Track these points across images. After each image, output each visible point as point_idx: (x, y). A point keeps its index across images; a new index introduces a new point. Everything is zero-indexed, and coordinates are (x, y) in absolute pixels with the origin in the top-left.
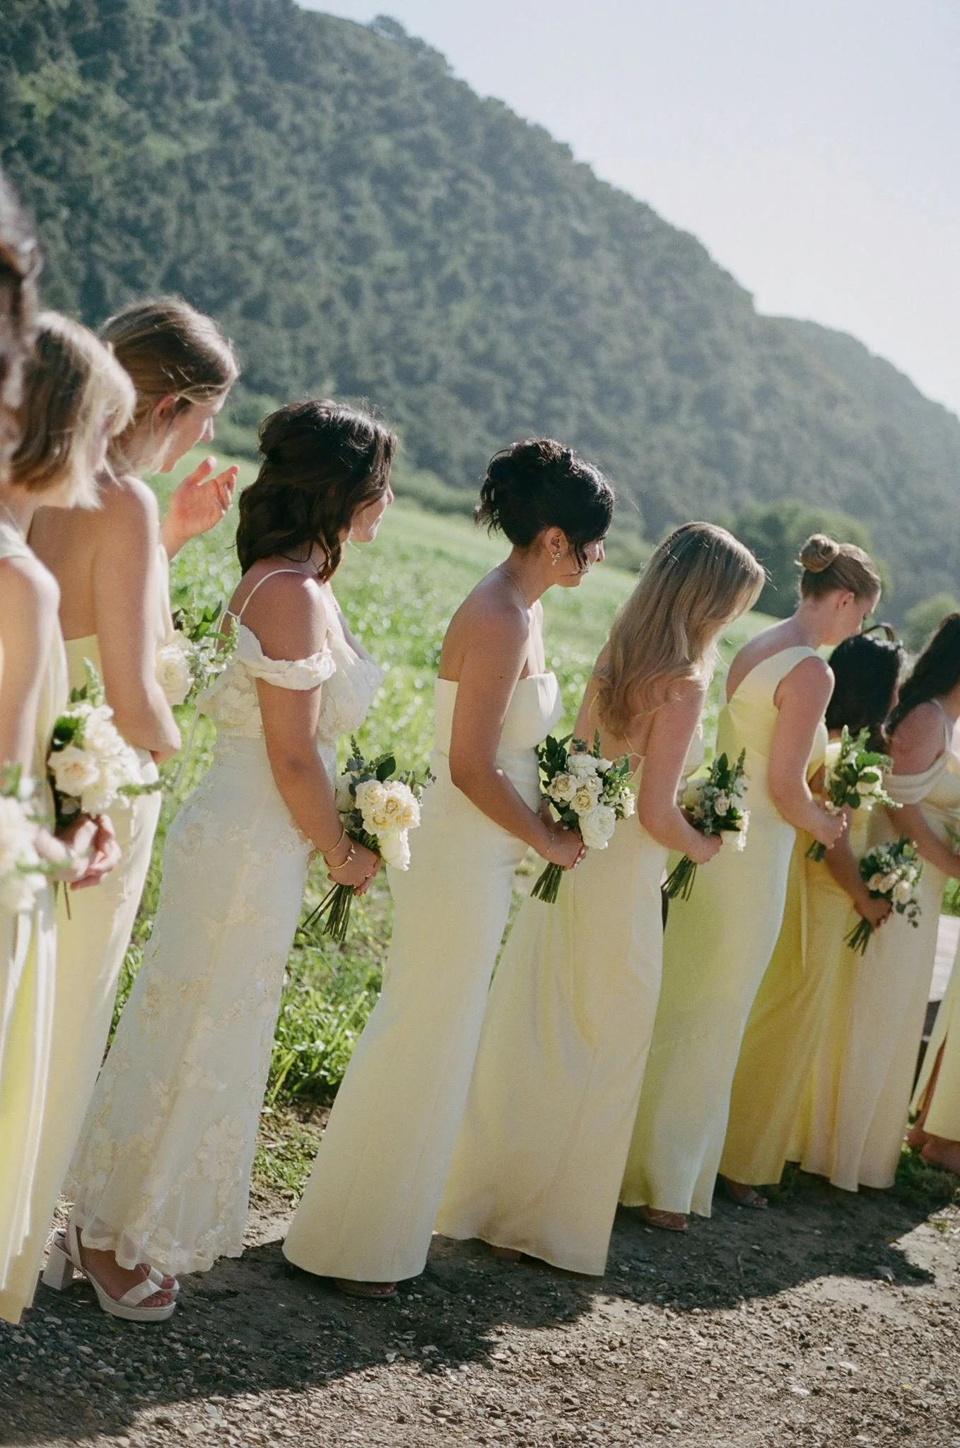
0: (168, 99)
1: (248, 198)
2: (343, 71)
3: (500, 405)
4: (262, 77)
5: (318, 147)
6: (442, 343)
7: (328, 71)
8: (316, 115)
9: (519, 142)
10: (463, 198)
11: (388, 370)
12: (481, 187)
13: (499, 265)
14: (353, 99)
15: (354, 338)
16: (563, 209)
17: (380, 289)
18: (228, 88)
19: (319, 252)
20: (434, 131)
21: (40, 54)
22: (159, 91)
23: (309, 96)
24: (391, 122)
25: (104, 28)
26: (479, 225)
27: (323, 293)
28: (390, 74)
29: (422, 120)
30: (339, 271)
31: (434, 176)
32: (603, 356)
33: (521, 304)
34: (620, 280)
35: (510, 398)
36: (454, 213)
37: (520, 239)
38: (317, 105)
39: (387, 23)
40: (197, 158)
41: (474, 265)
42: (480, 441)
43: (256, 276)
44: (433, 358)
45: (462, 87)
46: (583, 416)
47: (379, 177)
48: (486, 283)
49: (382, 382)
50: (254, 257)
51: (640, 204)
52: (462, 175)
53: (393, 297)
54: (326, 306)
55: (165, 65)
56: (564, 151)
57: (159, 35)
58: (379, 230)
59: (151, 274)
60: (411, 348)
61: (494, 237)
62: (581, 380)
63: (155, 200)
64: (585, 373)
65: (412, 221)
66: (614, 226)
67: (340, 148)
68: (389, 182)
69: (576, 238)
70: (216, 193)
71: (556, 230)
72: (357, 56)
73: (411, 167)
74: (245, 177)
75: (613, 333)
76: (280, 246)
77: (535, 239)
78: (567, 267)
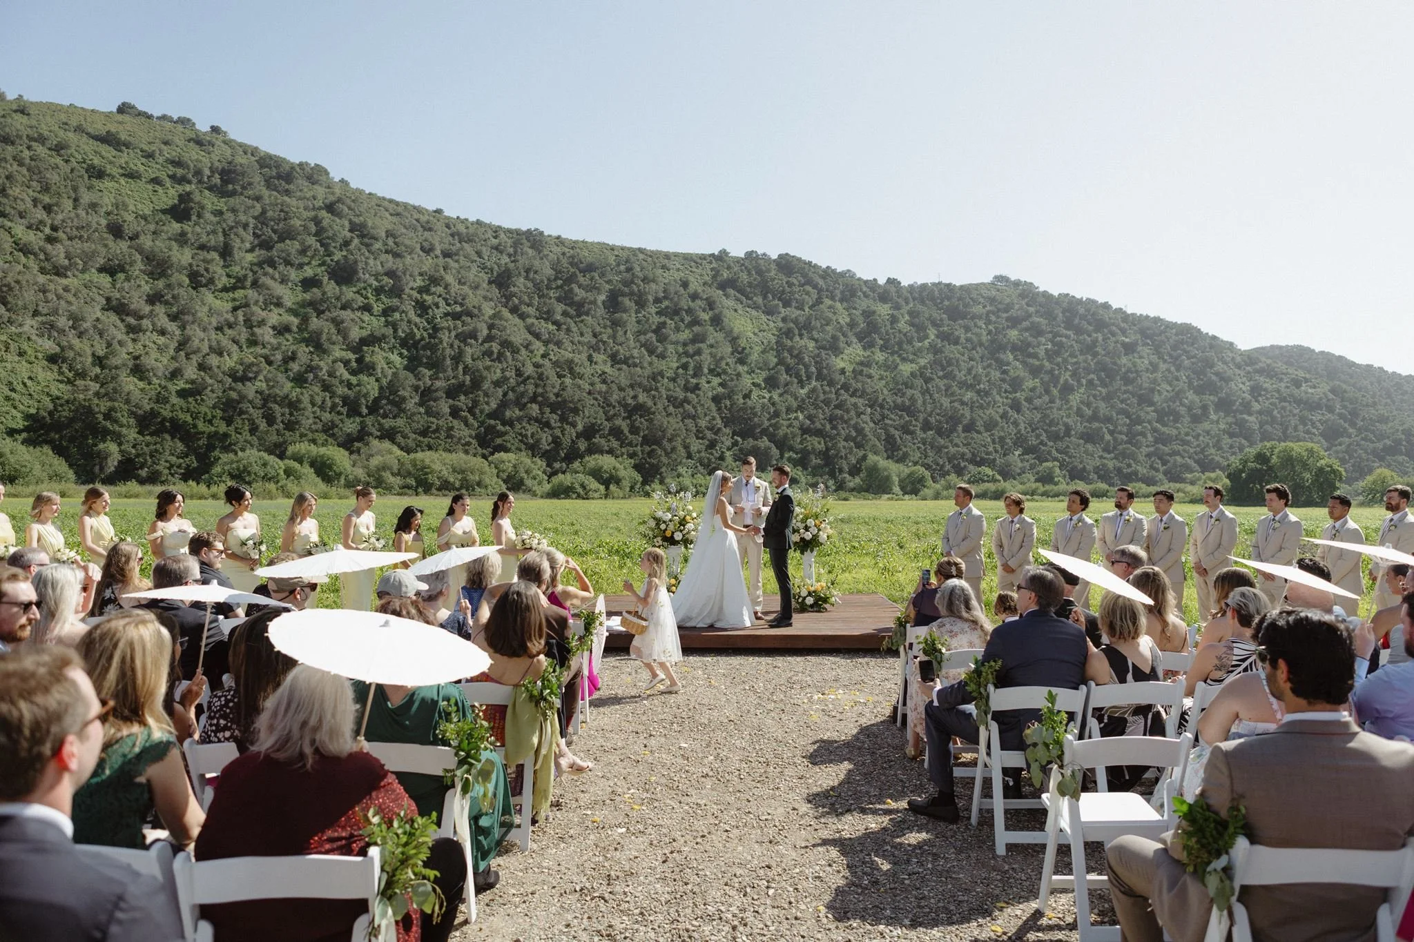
0: (905, 346)
1: (954, 378)
2: (984, 307)
3: (1108, 437)
4: (946, 322)
5: (981, 344)
6: (1068, 416)
7: (978, 309)
8: (976, 330)
9: (1082, 311)
10: (1061, 345)
11: (1044, 437)
12: (1068, 337)
13: (1088, 370)
14: (993, 318)
15: (1022, 426)
16: (1114, 335)
17: (1029, 400)
18: (932, 333)
19: (994, 392)
20: (1037, 319)
21: (842, 345)
22: (900, 344)
23: (971, 323)
24: (1014, 322)
25: (868, 325)
26: (1072, 355)
27: (1001, 411)
28: (1008, 300)
29: (1030, 316)
30: (1007, 398)
31: (1043, 340)
32: (1156, 398)
33: (1104, 385)
34: (1154, 358)
35: (1111, 433)
36: (1057, 353)
37: (1095, 355)
38: (976, 325)
39: (999, 278)
40: (925, 367)
41: (1074, 374)
42: (1101, 457)
43: (966, 412)
44: (1066, 425)
45: (1045, 294)
46: (1155, 430)
47: (1014, 348)
48: (1084, 382)
49: (1042, 443)
50: (963, 403)
52: (1056, 335)
53: (1037, 402)
54: (1004, 416)
55: (900, 332)
56: (1106, 306)
57: (894, 320)
58: (1022, 373)
60: (1052, 423)
61: (1081, 358)
62: (1149, 413)
63: (909, 392)
64: (1149, 409)
65: (1037, 363)
66: (1144, 333)
67: (992, 341)
68: (1021, 349)
69: (1124, 345)
70: (938, 380)
71: (1113, 345)
72: (989, 298)
73: (1030, 339)
74: (950, 369)
75: (1159, 385)
76: (975, 394)
77: (1103, 352)
78: (1124, 360)
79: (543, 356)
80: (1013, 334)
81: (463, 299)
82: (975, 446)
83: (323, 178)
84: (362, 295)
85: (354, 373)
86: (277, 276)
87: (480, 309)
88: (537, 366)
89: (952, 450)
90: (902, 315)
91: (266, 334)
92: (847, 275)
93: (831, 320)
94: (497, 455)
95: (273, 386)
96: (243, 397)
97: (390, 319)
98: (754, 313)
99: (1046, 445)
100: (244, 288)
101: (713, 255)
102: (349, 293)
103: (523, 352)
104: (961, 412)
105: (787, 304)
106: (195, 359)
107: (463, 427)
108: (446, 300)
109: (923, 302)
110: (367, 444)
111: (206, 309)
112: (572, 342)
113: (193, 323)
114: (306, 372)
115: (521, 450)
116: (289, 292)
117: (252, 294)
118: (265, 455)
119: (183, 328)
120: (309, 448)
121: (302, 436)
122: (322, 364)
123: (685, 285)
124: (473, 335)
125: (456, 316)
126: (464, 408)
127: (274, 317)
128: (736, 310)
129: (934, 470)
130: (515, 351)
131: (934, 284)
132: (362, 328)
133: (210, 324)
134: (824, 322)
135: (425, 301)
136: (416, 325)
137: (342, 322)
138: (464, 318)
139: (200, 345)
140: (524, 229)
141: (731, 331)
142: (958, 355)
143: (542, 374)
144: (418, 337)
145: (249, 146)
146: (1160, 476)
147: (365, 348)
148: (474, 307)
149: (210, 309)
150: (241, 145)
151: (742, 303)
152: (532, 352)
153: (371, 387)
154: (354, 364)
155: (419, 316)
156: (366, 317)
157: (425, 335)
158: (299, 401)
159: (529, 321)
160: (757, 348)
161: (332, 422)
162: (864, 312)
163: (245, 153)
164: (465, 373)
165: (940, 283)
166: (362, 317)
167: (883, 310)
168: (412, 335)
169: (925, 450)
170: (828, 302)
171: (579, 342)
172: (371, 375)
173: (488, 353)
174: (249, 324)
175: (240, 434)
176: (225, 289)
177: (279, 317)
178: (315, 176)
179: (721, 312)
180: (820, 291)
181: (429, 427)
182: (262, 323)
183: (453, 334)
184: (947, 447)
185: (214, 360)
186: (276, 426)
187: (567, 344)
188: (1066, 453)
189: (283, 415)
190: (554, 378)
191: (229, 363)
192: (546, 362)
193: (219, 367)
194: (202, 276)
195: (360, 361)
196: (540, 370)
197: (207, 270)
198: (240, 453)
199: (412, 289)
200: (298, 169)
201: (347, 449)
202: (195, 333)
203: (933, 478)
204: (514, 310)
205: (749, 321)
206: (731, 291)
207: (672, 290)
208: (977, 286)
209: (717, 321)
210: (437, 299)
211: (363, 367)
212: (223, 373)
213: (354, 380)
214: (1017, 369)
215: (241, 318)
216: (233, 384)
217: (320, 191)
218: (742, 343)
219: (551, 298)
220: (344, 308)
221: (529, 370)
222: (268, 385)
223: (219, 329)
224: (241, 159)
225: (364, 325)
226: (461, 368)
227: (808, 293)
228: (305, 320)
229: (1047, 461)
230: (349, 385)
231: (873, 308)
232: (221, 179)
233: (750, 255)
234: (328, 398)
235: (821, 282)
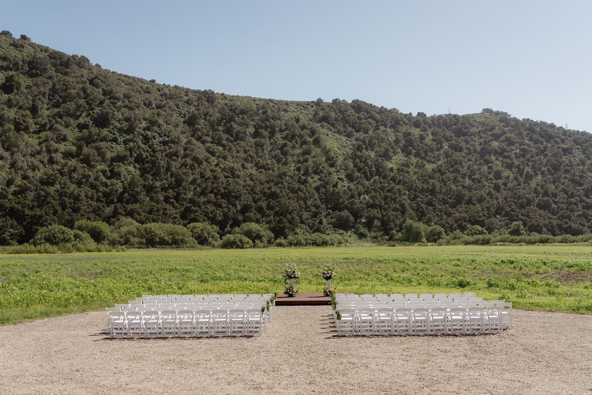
0: (429, 154)
1: (458, 172)
2: (478, 128)
3: (553, 206)
4: (454, 138)
5: (475, 151)
6: (529, 194)
7: (473, 130)
8: (473, 143)
9: (537, 129)
10: (525, 150)
11: (514, 207)
12: (529, 145)
13: (541, 165)
14: (482, 135)
15: (500, 200)
16: (557, 143)
17: (505, 184)
19: (483, 180)
20: (508, 135)
21: (391, 154)
22: (426, 152)
23: (469, 139)
24: (496, 137)
25: (406, 141)
26: (532, 156)
27: (487, 191)
28: (492, 124)
29: (505, 133)
30: (491, 183)
31: (513, 147)
32: (584, 181)
33: (551, 174)
34: (583, 157)
35: (556, 203)
36: (522, 155)
37: (546, 156)
38: (472, 140)
39: (486, 111)
40: (441, 166)
41: (533, 168)
42: (549, 218)
43: (466, 192)
44: (528, 199)
45: (515, 120)
46: (582, 201)
47: (496, 153)
48: (539, 172)
49: (512, 210)
50: (464, 187)
51: (583, 132)
52: (522, 144)
53: (510, 185)
54: (490, 194)
55: (426, 145)
56: (552, 126)
57: (422, 138)
58: (501, 168)
59: (435, 201)
60: (519, 197)
61: (537, 158)
62: (579, 191)
63: (431, 181)
64: (579, 188)
65: (510, 162)
66: (575, 141)
67: (482, 150)
68: (501, 153)
69: (564, 150)
70: (449, 173)
71: (556, 149)
72: (480, 123)
73: (505, 147)
74: (456, 166)
75: (585, 173)
76: (472, 182)
77: (551, 154)
78: (564, 158)
79: (216, 165)
80: (495, 144)
81: (169, 133)
82: (471, 213)
83: (86, 64)
84: (111, 132)
85: (108, 178)
86: (63, 123)
87: (179, 139)
88: (212, 171)
89: (458, 215)
90: (428, 135)
91: (58, 157)
92: (394, 111)
93: (384, 139)
94: (192, 224)
95: (64, 187)
96: (48, 194)
97: (128, 146)
98: (338, 136)
99: (515, 211)
100: (45, 131)
101: (313, 102)
102: (105, 132)
103: (205, 163)
104: (463, 192)
105: (358, 131)
106: (20, 172)
107: (172, 208)
108: (159, 134)
109: (439, 126)
110: (118, 220)
111: (24, 144)
112: (233, 157)
113: (18, 152)
114: (82, 178)
115: (205, 221)
116: (70, 132)
117: (49, 133)
118: (63, 227)
119: (12, 154)
120: (87, 222)
121: (82, 215)
122: (90, 173)
123: (298, 121)
124: (176, 154)
125: (165, 143)
126: (172, 197)
127: (62, 147)
128: (327, 135)
129: (447, 227)
130: (200, 163)
131: (446, 115)
132: (112, 152)
133: (27, 152)
134: (380, 140)
135: (147, 135)
136: (142, 148)
137: (101, 149)
138: (170, 144)
139: (22, 165)
140: (203, 90)
141: (325, 147)
142: (461, 158)
143: (216, 176)
144: (144, 156)
145: (43, 46)
146: (586, 229)
147: (114, 163)
148: (175, 138)
149: (27, 143)
150: (39, 46)
151: (331, 131)
152: (209, 163)
153: (119, 186)
154: (109, 174)
155: (144, 144)
156: (114, 145)
157: (148, 154)
158: (79, 195)
159: (208, 145)
160: (340, 157)
161: (98, 207)
162: (404, 133)
163: (42, 51)
164: (171, 177)
165: (450, 115)
166: (112, 145)
167: (416, 132)
168: (140, 155)
169: (441, 216)
170: (382, 128)
171: (237, 157)
172: (119, 179)
173: (184, 165)
174: (49, 151)
175: (48, 215)
176: (35, 132)
177: (65, 147)
178: (82, 63)
179: (319, 137)
180: (377, 122)
181: (153, 209)
182: (56, 151)
183: (164, 154)
184: (454, 214)
185: (30, 174)
186: (67, 210)
187: (229, 158)
188: (528, 216)
189: (70, 203)
190: (223, 179)
191: (39, 174)
192: (218, 169)
193: (33, 177)
194: (21, 124)
195: (111, 171)
196: (214, 174)
197: (24, 121)
198: (49, 226)
199: (140, 128)
200: (72, 59)
201: (107, 222)
202: (19, 157)
203: (446, 232)
204: (199, 139)
205: (335, 141)
206: (324, 123)
207: (290, 124)
208: (473, 116)
209: (317, 142)
210: (154, 134)
211: (114, 175)
212: (36, 180)
213: (109, 182)
214: (498, 164)
215: (44, 149)
216: (42, 187)
217: (85, 72)
218: (332, 154)
219: (219, 131)
220: (102, 141)
221: (209, 174)
222: (60, 186)
223: (33, 155)
224: (40, 55)
225: (114, 150)
226: (169, 174)
227: (370, 123)
228: (80, 148)
229: (516, 220)
230: (106, 185)
231: (409, 131)
232: (29, 67)
233: (335, 101)
234: (95, 193)
235: (378, 116)
